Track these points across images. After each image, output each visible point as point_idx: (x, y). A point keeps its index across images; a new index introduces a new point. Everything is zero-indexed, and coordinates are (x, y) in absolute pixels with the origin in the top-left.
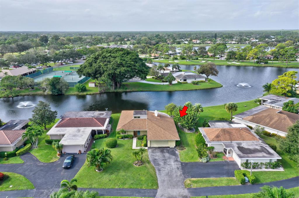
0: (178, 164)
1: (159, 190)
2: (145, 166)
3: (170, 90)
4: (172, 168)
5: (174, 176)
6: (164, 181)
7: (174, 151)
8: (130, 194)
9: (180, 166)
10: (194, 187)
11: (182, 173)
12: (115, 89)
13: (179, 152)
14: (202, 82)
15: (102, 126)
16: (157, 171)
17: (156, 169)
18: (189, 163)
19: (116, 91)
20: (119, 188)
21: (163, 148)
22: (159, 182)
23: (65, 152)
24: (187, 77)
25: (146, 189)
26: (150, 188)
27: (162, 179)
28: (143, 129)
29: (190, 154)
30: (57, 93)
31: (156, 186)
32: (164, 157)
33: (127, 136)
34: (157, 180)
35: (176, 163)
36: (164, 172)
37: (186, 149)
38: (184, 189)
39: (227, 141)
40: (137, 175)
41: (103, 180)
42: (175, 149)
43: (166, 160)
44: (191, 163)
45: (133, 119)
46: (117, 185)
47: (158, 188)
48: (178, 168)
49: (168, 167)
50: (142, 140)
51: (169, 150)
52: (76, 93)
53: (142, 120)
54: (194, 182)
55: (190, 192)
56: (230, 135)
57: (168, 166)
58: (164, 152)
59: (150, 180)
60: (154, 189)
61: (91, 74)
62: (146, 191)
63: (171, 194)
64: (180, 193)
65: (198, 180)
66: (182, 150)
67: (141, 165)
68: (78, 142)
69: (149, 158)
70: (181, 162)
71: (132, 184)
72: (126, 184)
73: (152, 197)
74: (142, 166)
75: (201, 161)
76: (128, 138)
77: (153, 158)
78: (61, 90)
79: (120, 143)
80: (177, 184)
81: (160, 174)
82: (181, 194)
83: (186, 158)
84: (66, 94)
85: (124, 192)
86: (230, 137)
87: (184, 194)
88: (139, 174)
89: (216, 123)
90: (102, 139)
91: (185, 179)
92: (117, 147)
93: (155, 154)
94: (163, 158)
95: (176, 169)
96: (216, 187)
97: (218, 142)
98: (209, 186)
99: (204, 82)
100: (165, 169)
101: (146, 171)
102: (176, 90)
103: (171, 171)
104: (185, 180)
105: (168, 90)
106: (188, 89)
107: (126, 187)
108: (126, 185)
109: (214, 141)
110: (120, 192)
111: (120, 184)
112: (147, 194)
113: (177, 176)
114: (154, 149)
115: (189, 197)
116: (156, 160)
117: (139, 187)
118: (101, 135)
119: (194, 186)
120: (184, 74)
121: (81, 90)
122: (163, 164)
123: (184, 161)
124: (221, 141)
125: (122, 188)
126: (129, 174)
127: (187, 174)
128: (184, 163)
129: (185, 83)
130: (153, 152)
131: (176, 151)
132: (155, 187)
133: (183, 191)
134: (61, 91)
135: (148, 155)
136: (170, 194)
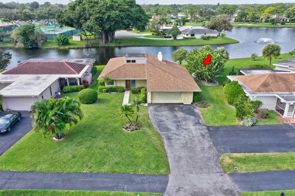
0: (201, 128)
1: (171, 178)
2: (144, 132)
3: (175, 45)
4: (191, 135)
5: (199, 148)
6: (180, 157)
7: (191, 109)
8: (110, 185)
9: (205, 131)
10: (243, 172)
11: (211, 143)
12: (106, 43)
13: (200, 110)
14: (213, 37)
15: (76, 74)
16: (165, 141)
17: (163, 137)
18: (221, 127)
19: (107, 46)
20: (91, 172)
21: (174, 105)
22: (170, 160)
23: (8, 109)
24: (195, 32)
25: (144, 175)
26: (153, 172)
27: (175, 156)
28: (140, 78)
29: (219, 113)
30: (32, 45)
31: (165, 169)
32: (175, 118)
33: (115, 88)
34: (167, 156)
35: (198, 127)
36: (178, 142)
37: (211, 107)
38: (222, 175)
39: (282, 93)
40: (128, 147)
41: (62, 155)
42: (193, 107)
43: (179, 122)
44: (225, 126)
45: (125, 65)
46: (87, 166)
47: (170, 172)
48: (203, 136)
49: (183, 133)
50: (137, 94)
51: (183, 107)
52: (56, 46)
53: (139, 65)
54: (238, 160)
55: (236, 182)
56: (285, 83)
57: (184, 131)
58: (175, 111)
59: (153, 157)
60: (161, 175)
61: (73, 20)
62: (144, 178)
63: (199, 187)
64: (217, 184)
65: (247, 157)
66: (205, 107)
67: (136, 129)
68: (29, 93)
69: (149, 119)
70: (206, 126)
71: (117, 163)
72: (105, 163)
73: (158, 192)
74: (138, 131)
75: (242, 124)
76: (117, 91)
77: (158, 119)
78: (36, 41)
79: (104, 97)
80: (207, 165)
81: (171, 146)
82: (219, 185)
83: (214, 120)
84: (42, 48)
85: (99, 180)
86: (287, 86)
87: (225, 185)
88: (133, 145)
89: (253, 71)
90: (75, 93)
91: (220, 154)
92: (98, 102)
93: (159, 114)
94: (175, 120)
95: (201, 138)
96: (287, 171)
97: (268, 93)
98: (273, 168)
99: (216, 38)
100: (180, 137)
101: (145, 140)
102: (182, 45)
103: (192, 140)
104: (220, 156)
105: (172, 45)
106: (197, 45)
107: (104, 169)
108: (105, 166)
109: (260, 91)
110: (90, 181)
111: (93, 163)
112: (146, 186)
113: (203, 149)
114: (158, 105)
115: (238, 192)
116: (161, 121)
117: (130, 171)
118: (74, 87)
119: (243, 169)
120: (192, 28)
121: (61, 43)
122: (175, 129)
123: (211, 124)
124: (272, 91)
125: (96, 172)
126: (112, 145)
127: (221, 145)
128: (212, 127)
129: (192, 39)
130: (156, 110)
131: (195, 109)
132: (162, 171)
133: (220, 179)
134: (37, 44)
135: (149, 115)
136: (195, 186)
